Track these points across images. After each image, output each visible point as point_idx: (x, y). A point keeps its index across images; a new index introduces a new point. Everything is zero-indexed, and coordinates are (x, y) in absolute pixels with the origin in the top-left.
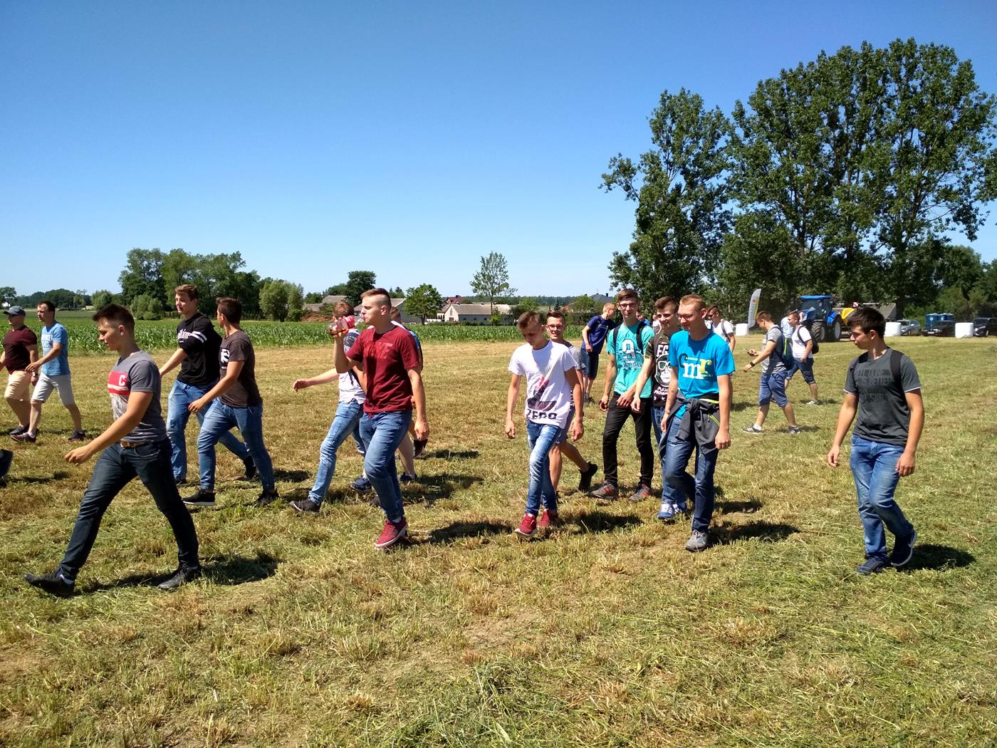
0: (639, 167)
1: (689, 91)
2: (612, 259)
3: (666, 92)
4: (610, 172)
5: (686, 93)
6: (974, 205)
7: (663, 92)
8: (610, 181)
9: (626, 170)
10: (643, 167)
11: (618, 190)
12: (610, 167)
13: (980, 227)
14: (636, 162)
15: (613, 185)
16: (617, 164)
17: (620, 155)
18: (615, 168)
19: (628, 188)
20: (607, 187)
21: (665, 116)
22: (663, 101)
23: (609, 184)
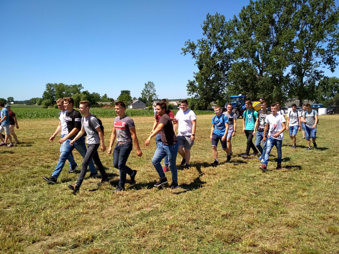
0: (197, 45)
1: (219, 14)
2: (188, 83)
3: (209, 14)
4: (185, 47)
5: (218, 14)
6: (334, 57)
7: (207, 14)
8: (185, 51)
9: (192, 46)
10: (199, 45)
11: (189, 55)
12: (185, 45)
13: (336, 66)
14: (196, 43)
15: (186, 53)
16: (188, 44)
17: (189, 40)
18: (187, 46)
19: (193, 54)
20: (184, 54)
21: (208, 24)
22: (208, 18)
23: (185, 52)
